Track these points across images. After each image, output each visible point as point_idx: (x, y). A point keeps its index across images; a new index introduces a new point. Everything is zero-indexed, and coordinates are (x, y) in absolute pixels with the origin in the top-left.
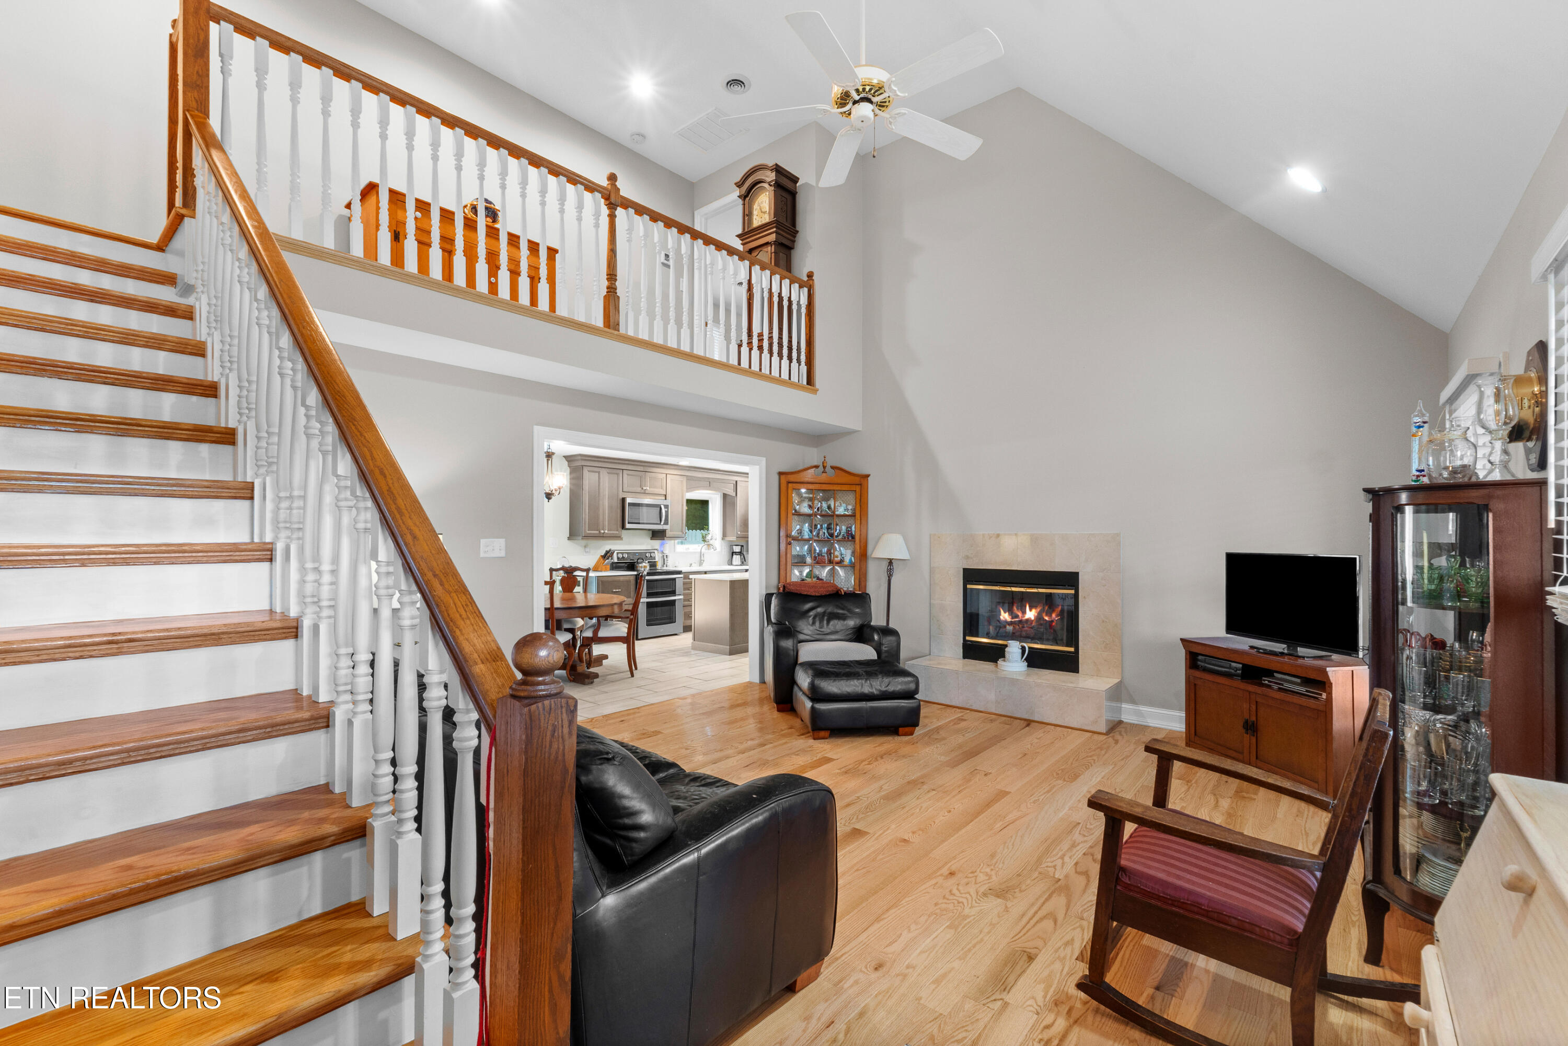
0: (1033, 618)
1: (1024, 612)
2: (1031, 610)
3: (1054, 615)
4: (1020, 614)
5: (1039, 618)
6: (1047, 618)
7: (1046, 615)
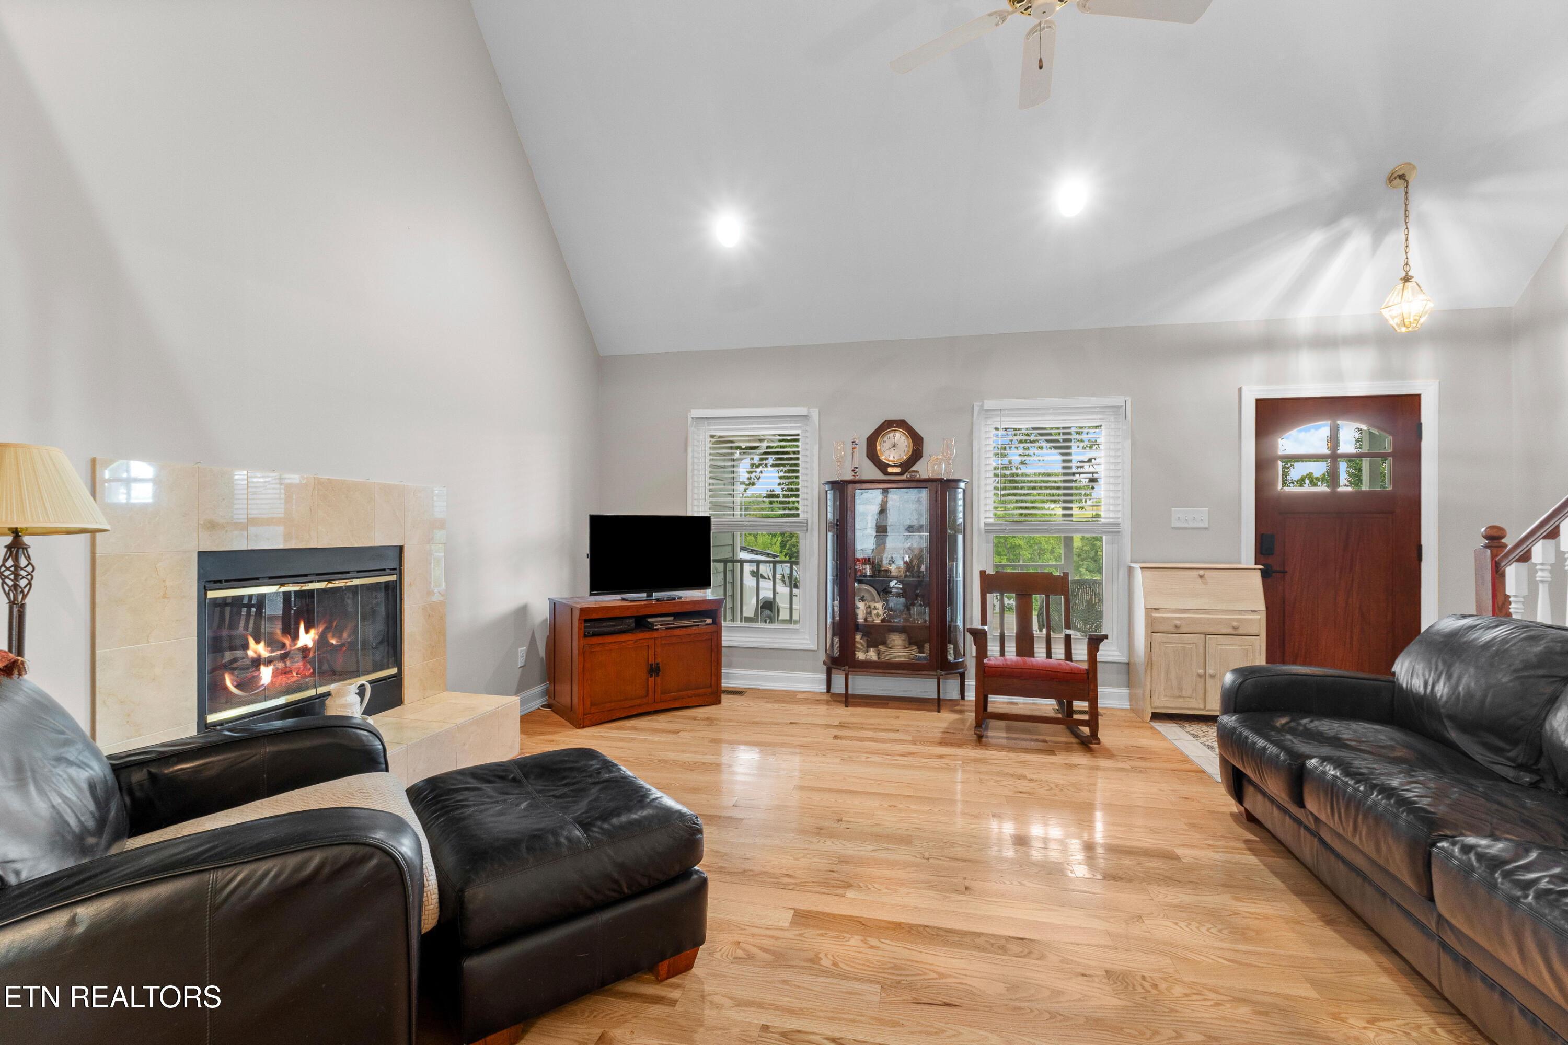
0: (310, 645)
1: (296, 637)
2: (307, 631)
3: (345, 635)
4: (287, 642)
5: (321, 642)
6: (334, 642)
7: (333, 637)
